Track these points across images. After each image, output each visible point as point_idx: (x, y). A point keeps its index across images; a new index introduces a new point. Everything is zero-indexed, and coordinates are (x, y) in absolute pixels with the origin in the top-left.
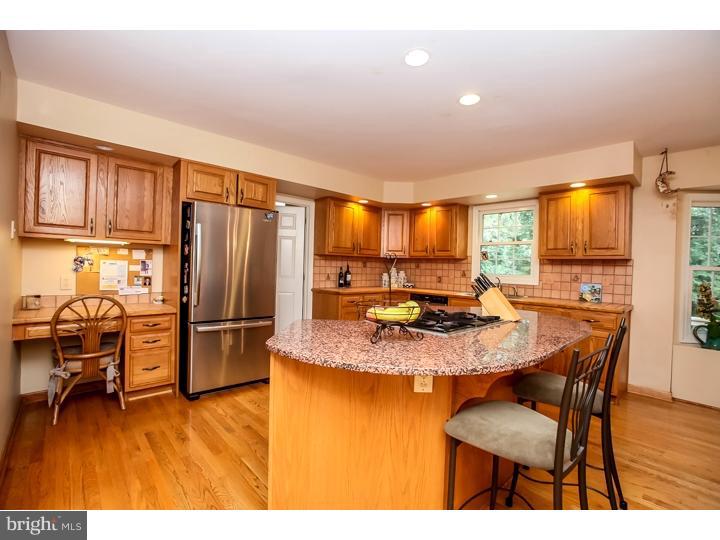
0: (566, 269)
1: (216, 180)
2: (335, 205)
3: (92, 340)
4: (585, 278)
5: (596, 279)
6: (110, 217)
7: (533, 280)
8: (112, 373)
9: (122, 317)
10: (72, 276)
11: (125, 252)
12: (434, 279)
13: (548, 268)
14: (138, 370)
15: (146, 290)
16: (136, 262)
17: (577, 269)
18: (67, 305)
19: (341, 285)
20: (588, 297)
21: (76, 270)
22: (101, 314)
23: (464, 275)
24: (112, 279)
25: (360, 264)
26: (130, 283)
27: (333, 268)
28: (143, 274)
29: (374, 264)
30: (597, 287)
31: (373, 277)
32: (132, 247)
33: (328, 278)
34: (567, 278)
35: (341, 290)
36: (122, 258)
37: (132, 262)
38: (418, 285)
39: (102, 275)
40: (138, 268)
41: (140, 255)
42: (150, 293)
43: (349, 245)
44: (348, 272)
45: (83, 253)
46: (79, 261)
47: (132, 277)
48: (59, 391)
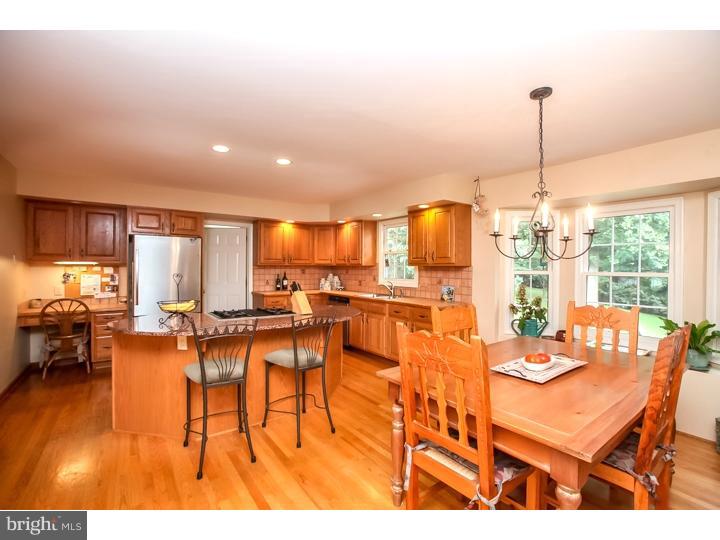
0: (434, 274)
1: (154, 218)
2: (265, 226)
3: (67, 327)
4: (445, 281)
5: (452, 282)
6: (83, 247)
7: (414, 283)
8: (80, 349)
9: (87, 312)
10: (62, 286)
11: (98, 269)
12: (357, 282)
13: (424, 273)
14: (99, 348)
15: (114, 295)
16: (107, 276)
17: (440, 274)
18: (49, 305)
19: (278, 289)
20: (446, 297)
21: (64, 282)
22: (72, 310)
23: (374, 279)
24: (89, 287)
25: (299, 271)
26: (103, 290)
27: (271, 275)
28: (112, 283)
29: (312, 271)
30: (452, 288)
31: (312, 282)
32: (103, 265)
33: (267, 283)
34: (435, 281)
35: (279, 293)
36: (96, 273)
37: (103, 276)
38: (348, 288)
39: (82, 285)
40: (108, 279)
41: (109, 270)
42: (118, 296)
43: (280, 257)
44: (285, 278)
45: (69, 271)
46: (66, 276)
47: (103, 286)
48: (47, 359)
